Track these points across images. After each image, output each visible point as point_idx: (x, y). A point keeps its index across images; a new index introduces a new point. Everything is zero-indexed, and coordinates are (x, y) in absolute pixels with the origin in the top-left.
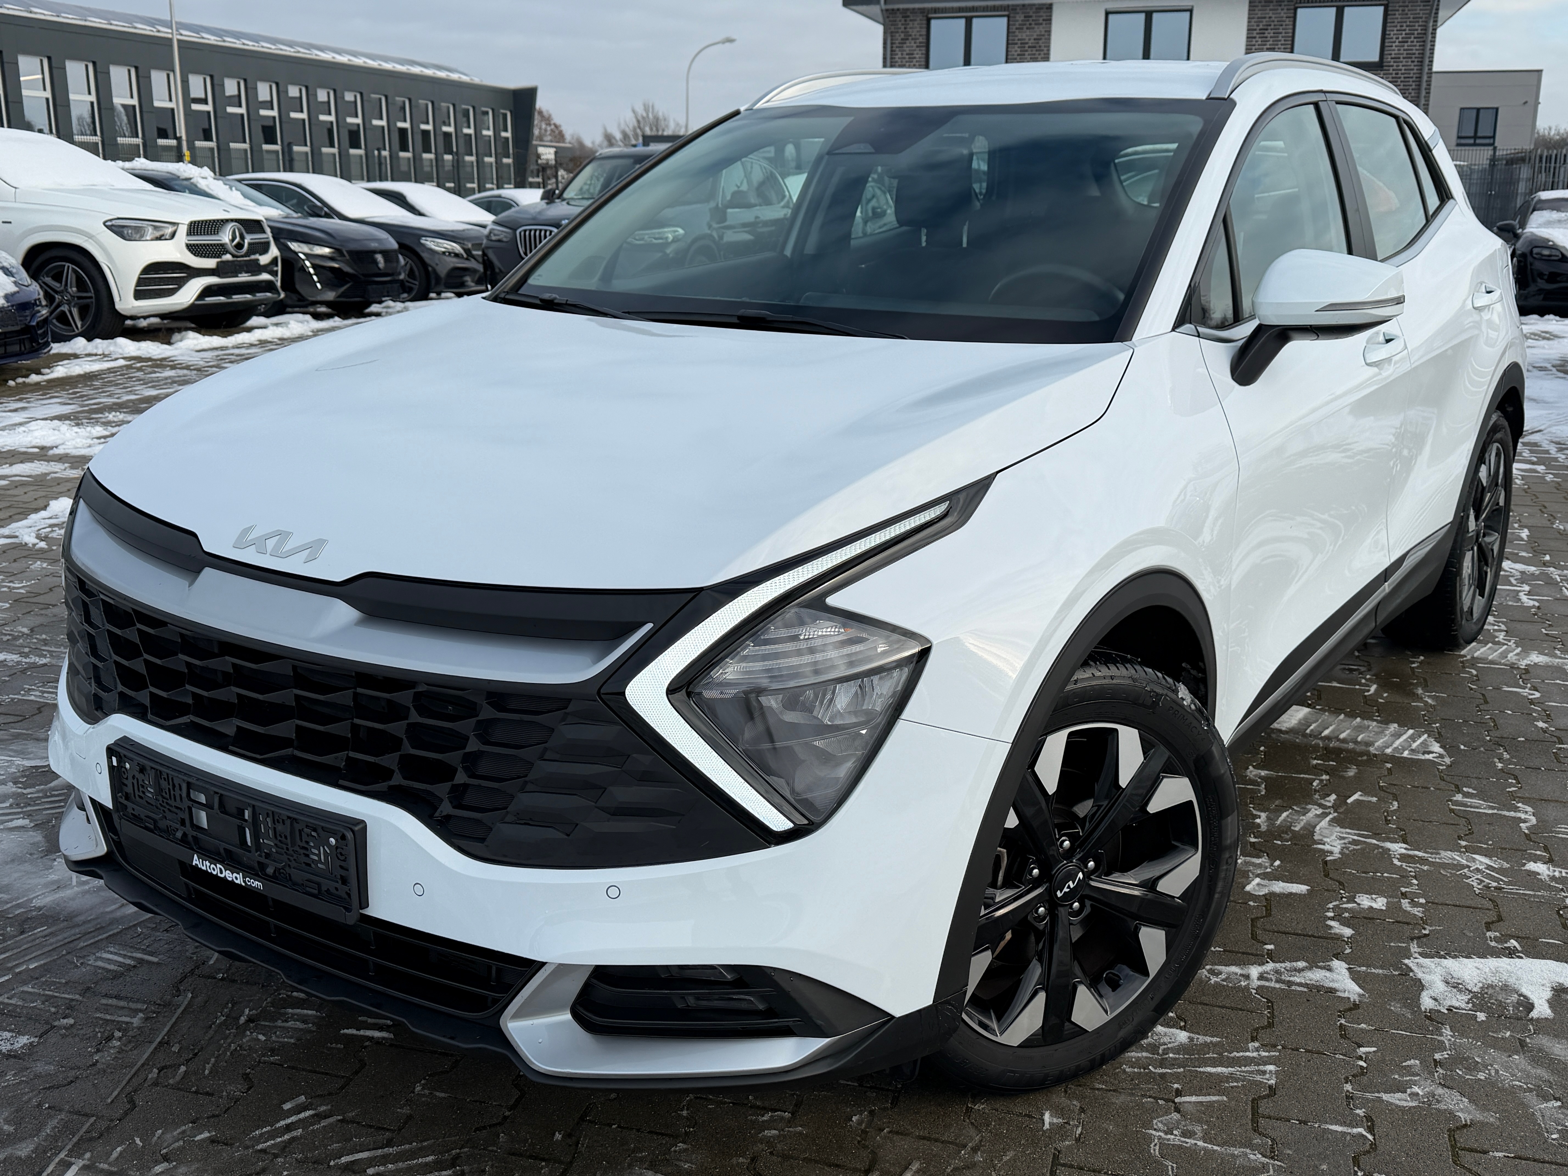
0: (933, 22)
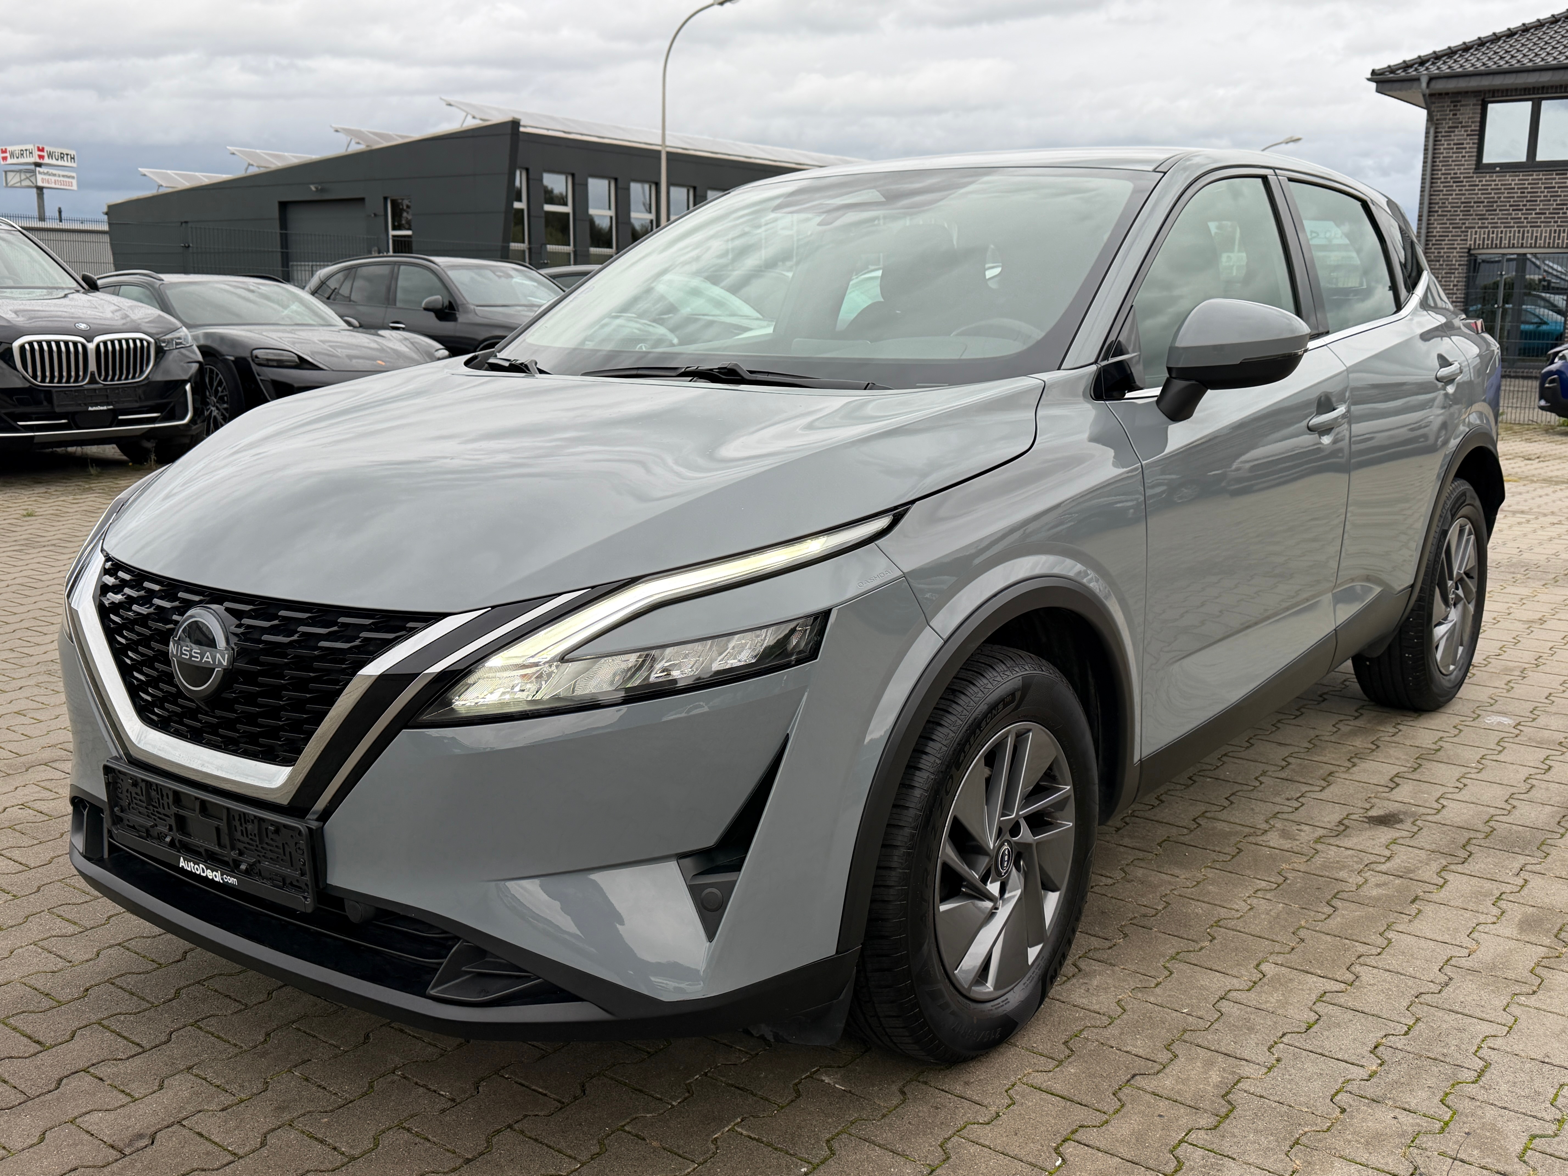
0: (1490, 106)
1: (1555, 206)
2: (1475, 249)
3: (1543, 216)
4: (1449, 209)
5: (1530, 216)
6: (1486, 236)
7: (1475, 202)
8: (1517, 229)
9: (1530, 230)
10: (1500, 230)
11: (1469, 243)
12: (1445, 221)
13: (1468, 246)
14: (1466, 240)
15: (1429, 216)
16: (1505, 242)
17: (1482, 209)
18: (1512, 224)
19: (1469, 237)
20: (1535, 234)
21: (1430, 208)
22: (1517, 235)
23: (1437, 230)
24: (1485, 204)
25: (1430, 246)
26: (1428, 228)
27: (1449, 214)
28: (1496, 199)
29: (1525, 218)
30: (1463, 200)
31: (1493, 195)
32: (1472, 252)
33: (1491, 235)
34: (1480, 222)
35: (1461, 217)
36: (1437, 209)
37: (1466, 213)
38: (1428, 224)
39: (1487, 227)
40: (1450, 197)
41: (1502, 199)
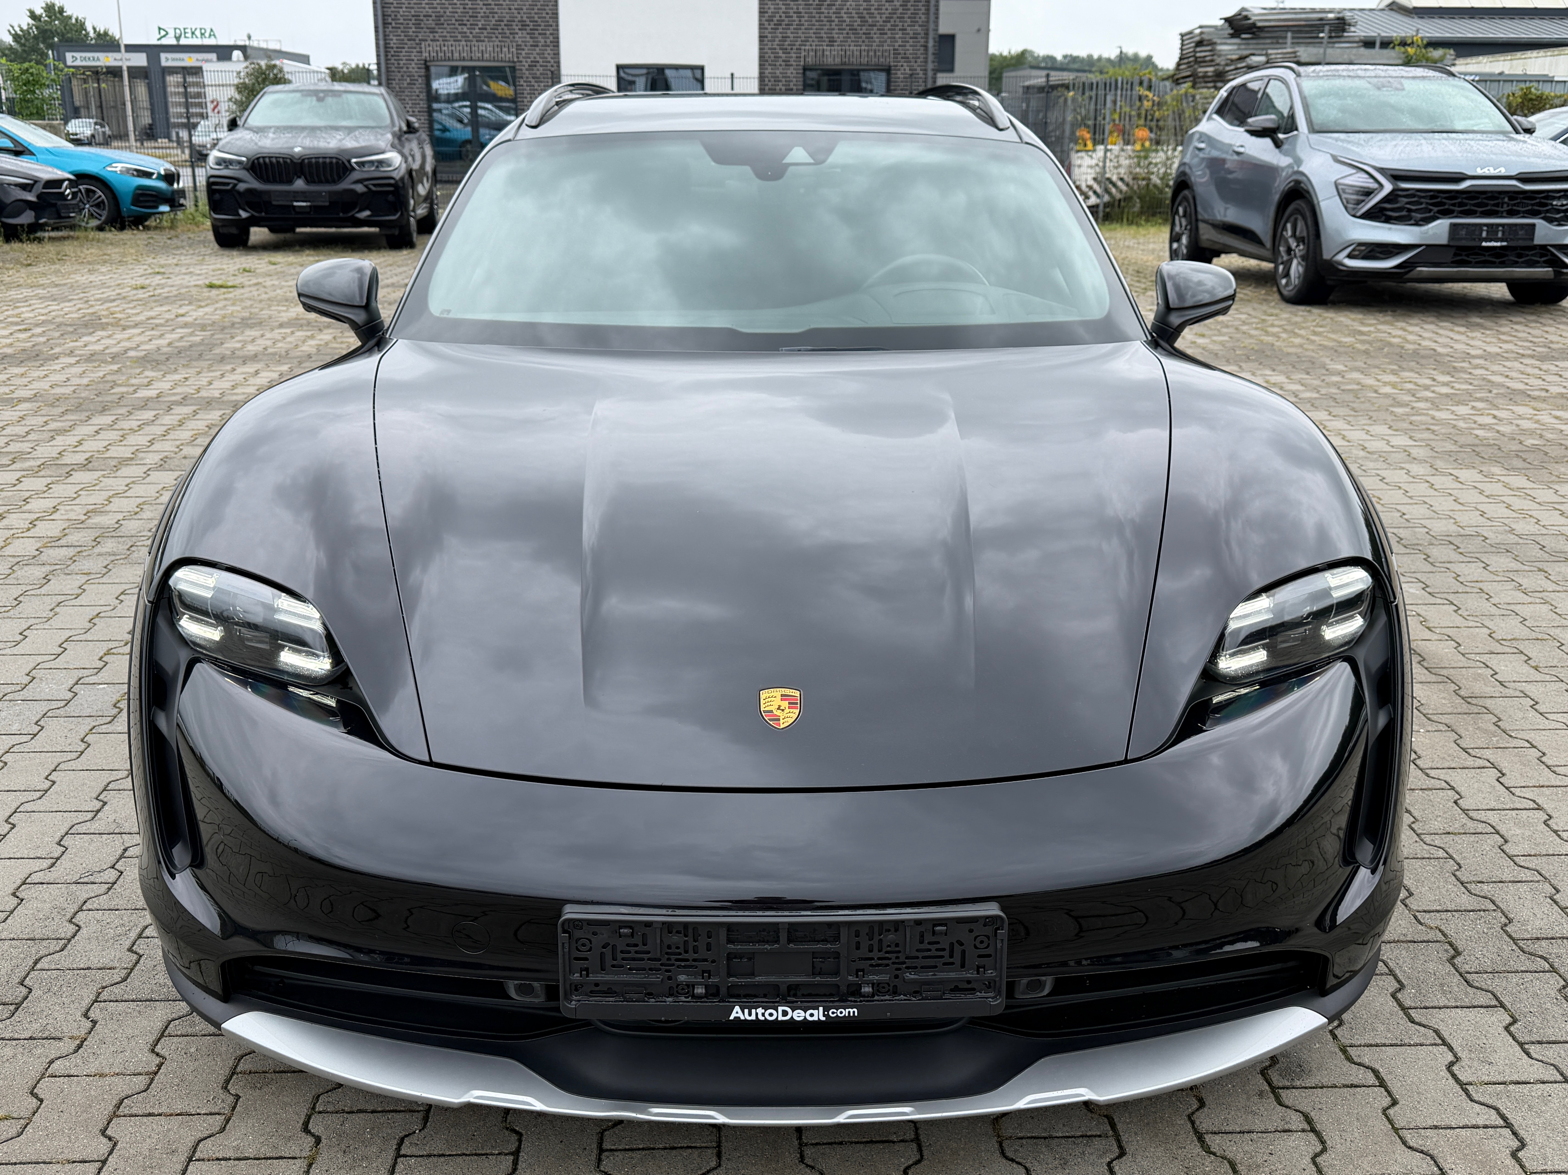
1: (494, 22)
2: (430, 61)
3: (485, 32)
4: (401, 21)
5: (474, 31)
6: (438, 48)
7: (424, 16)
8: (464, 43)
9: (477, 44)
10: (450, 43)
11: (424, 55)
12: (399, 33)
13: (423, 58)
14: (421, 52)
15: (384, 28)
16: (456, 55)
17: (431, 23)
18: (459, 38)
19: (423, 50)
20: (481, 48)
21: (384, 20)
22: (465, 48)
23: (394, 41)
24: (434, 18)
25: (389, 57)
26: (385, 40)
27: (402, 26)
28: (442, 14)
29: (471, 33)
30: (413, 13)
31: (438, 10)
32: (428, 64)
33: (443, 48)
34: (431, 35)
35: (414, 29)
36: (390, 21)
37: (418, 25)
38: (385, 36)
39: (438, 40)
40: (401, 10)
41: (448, 14)
